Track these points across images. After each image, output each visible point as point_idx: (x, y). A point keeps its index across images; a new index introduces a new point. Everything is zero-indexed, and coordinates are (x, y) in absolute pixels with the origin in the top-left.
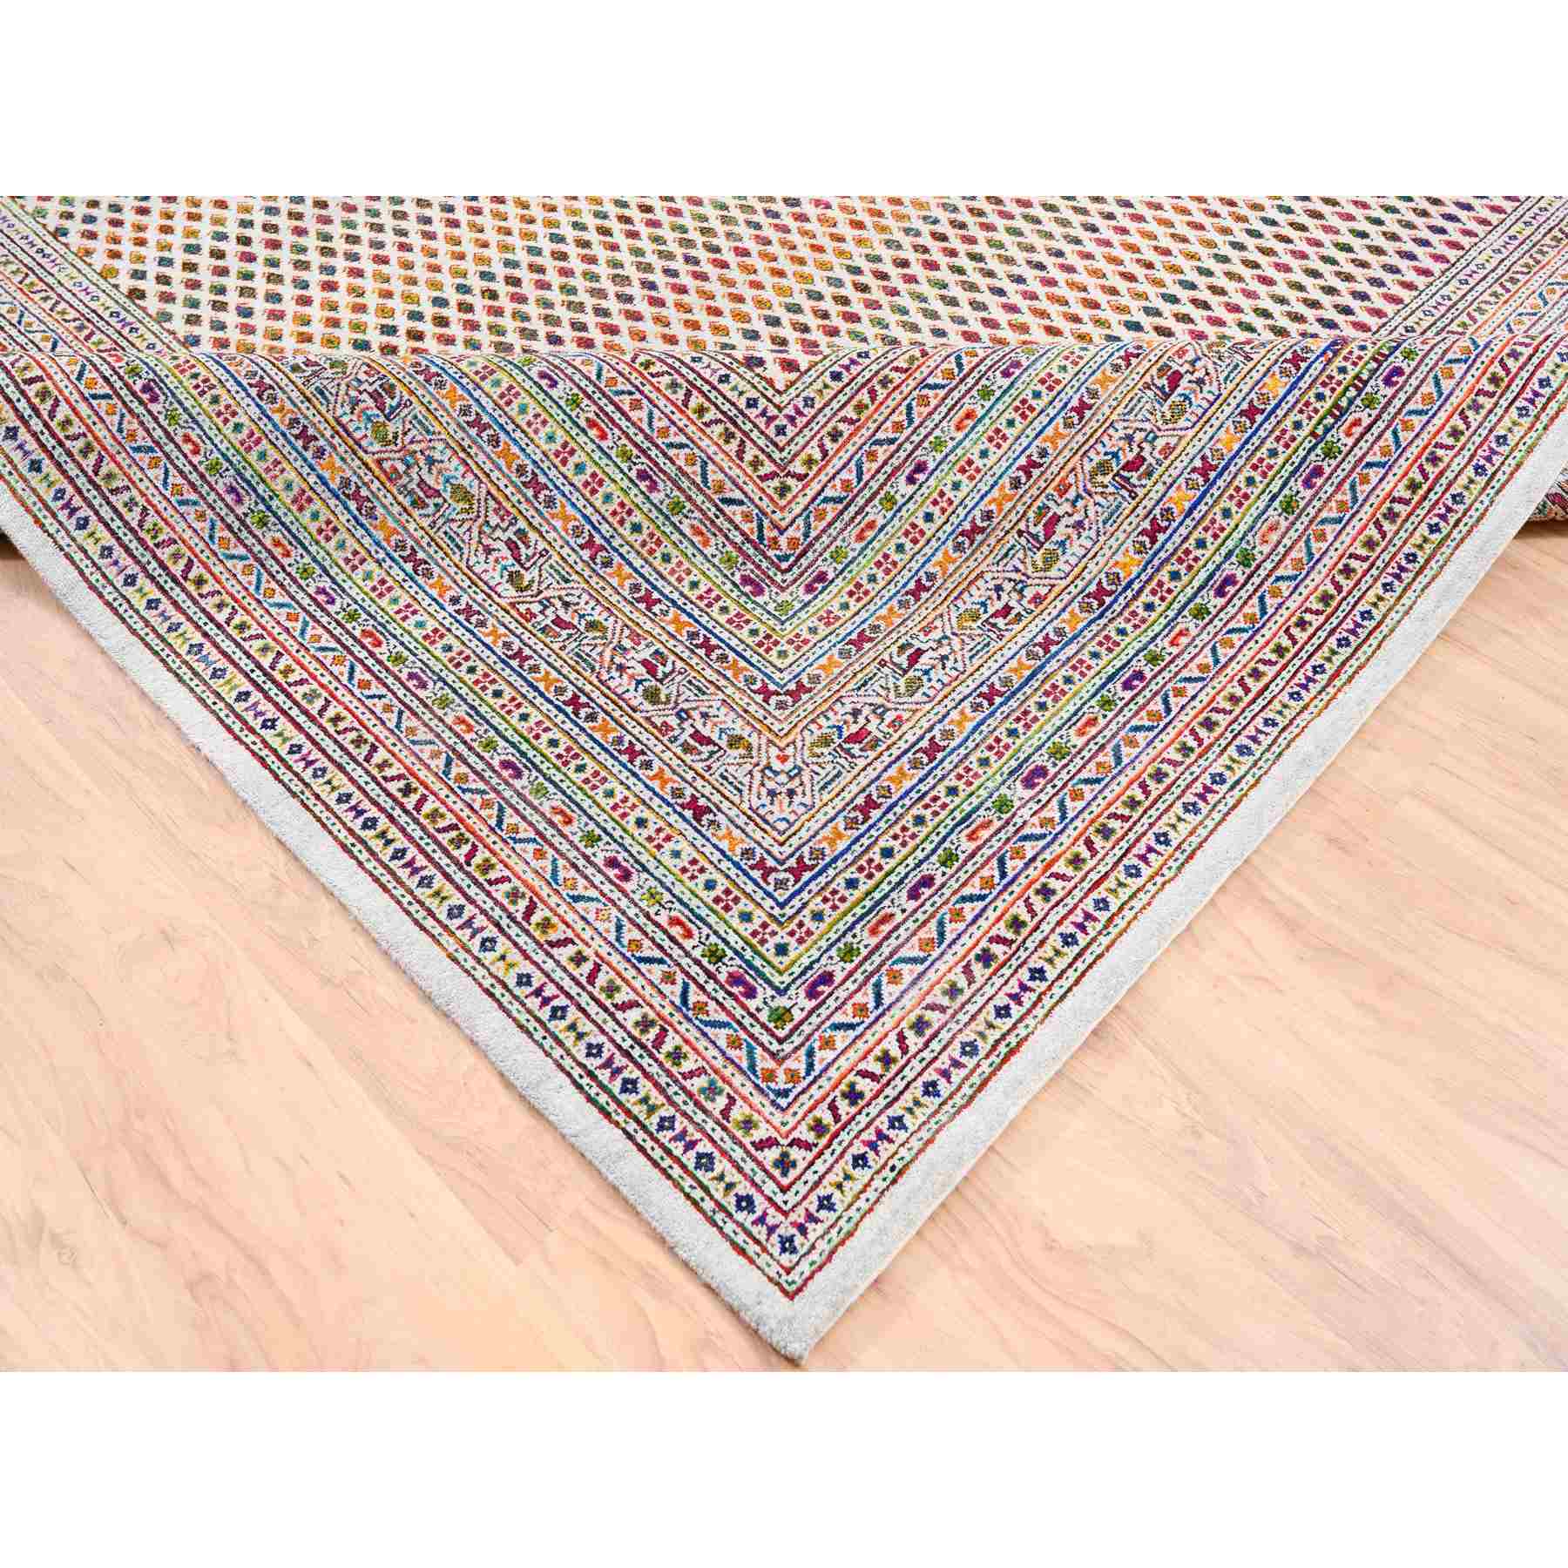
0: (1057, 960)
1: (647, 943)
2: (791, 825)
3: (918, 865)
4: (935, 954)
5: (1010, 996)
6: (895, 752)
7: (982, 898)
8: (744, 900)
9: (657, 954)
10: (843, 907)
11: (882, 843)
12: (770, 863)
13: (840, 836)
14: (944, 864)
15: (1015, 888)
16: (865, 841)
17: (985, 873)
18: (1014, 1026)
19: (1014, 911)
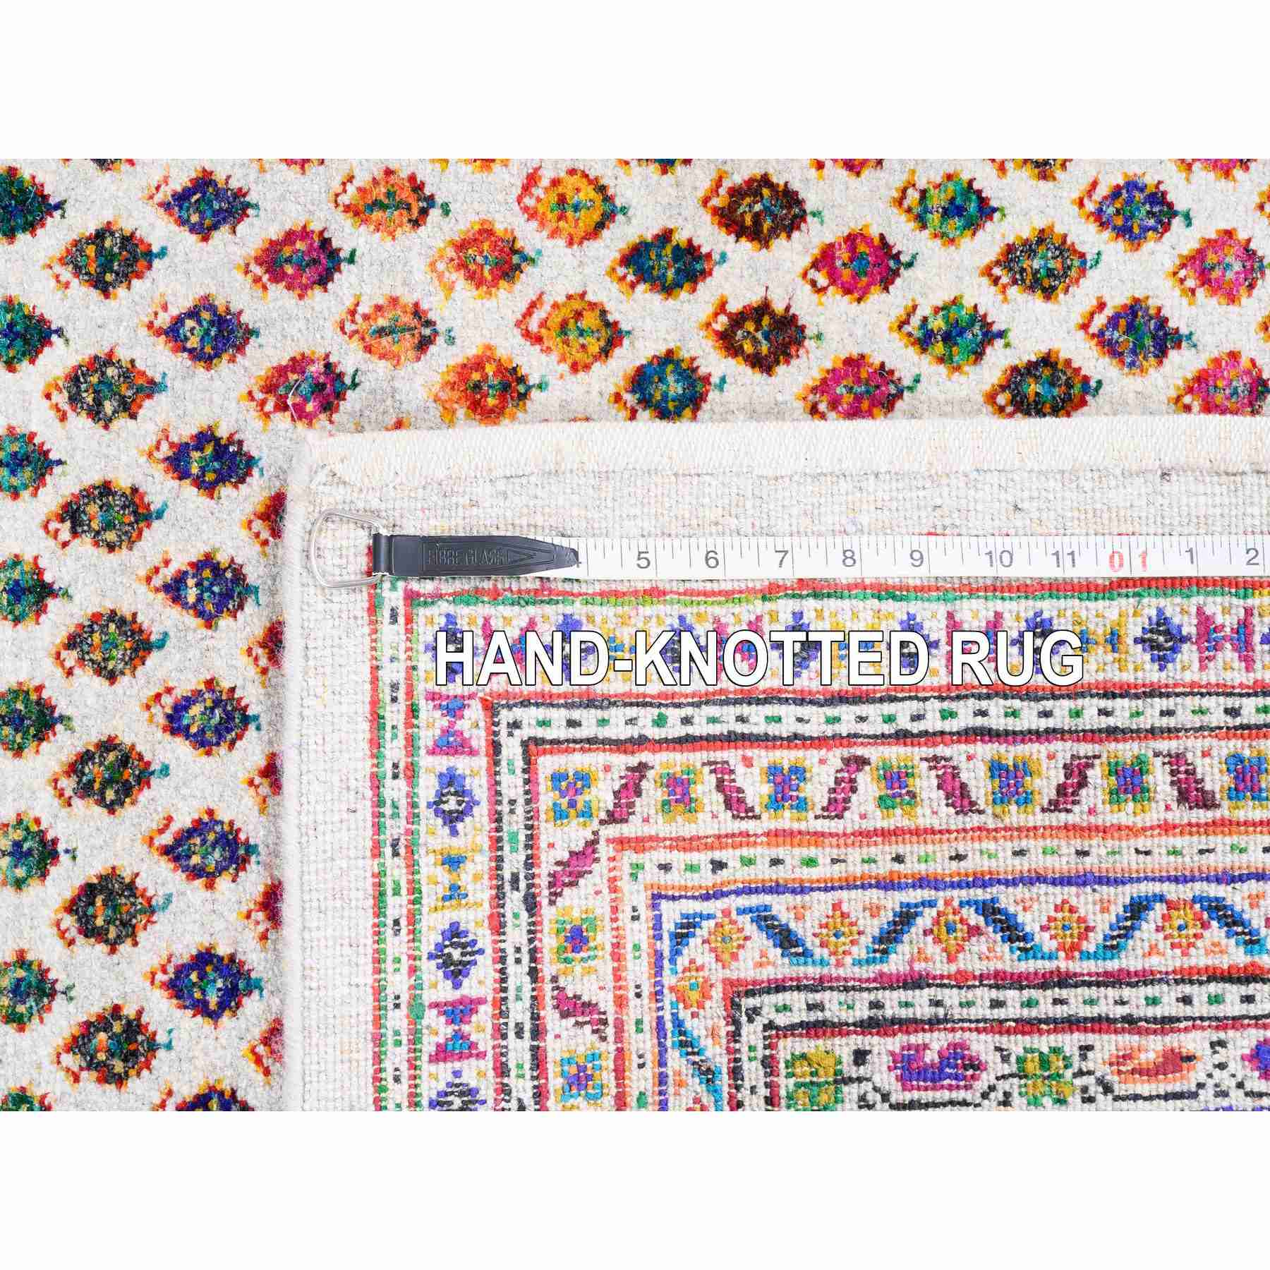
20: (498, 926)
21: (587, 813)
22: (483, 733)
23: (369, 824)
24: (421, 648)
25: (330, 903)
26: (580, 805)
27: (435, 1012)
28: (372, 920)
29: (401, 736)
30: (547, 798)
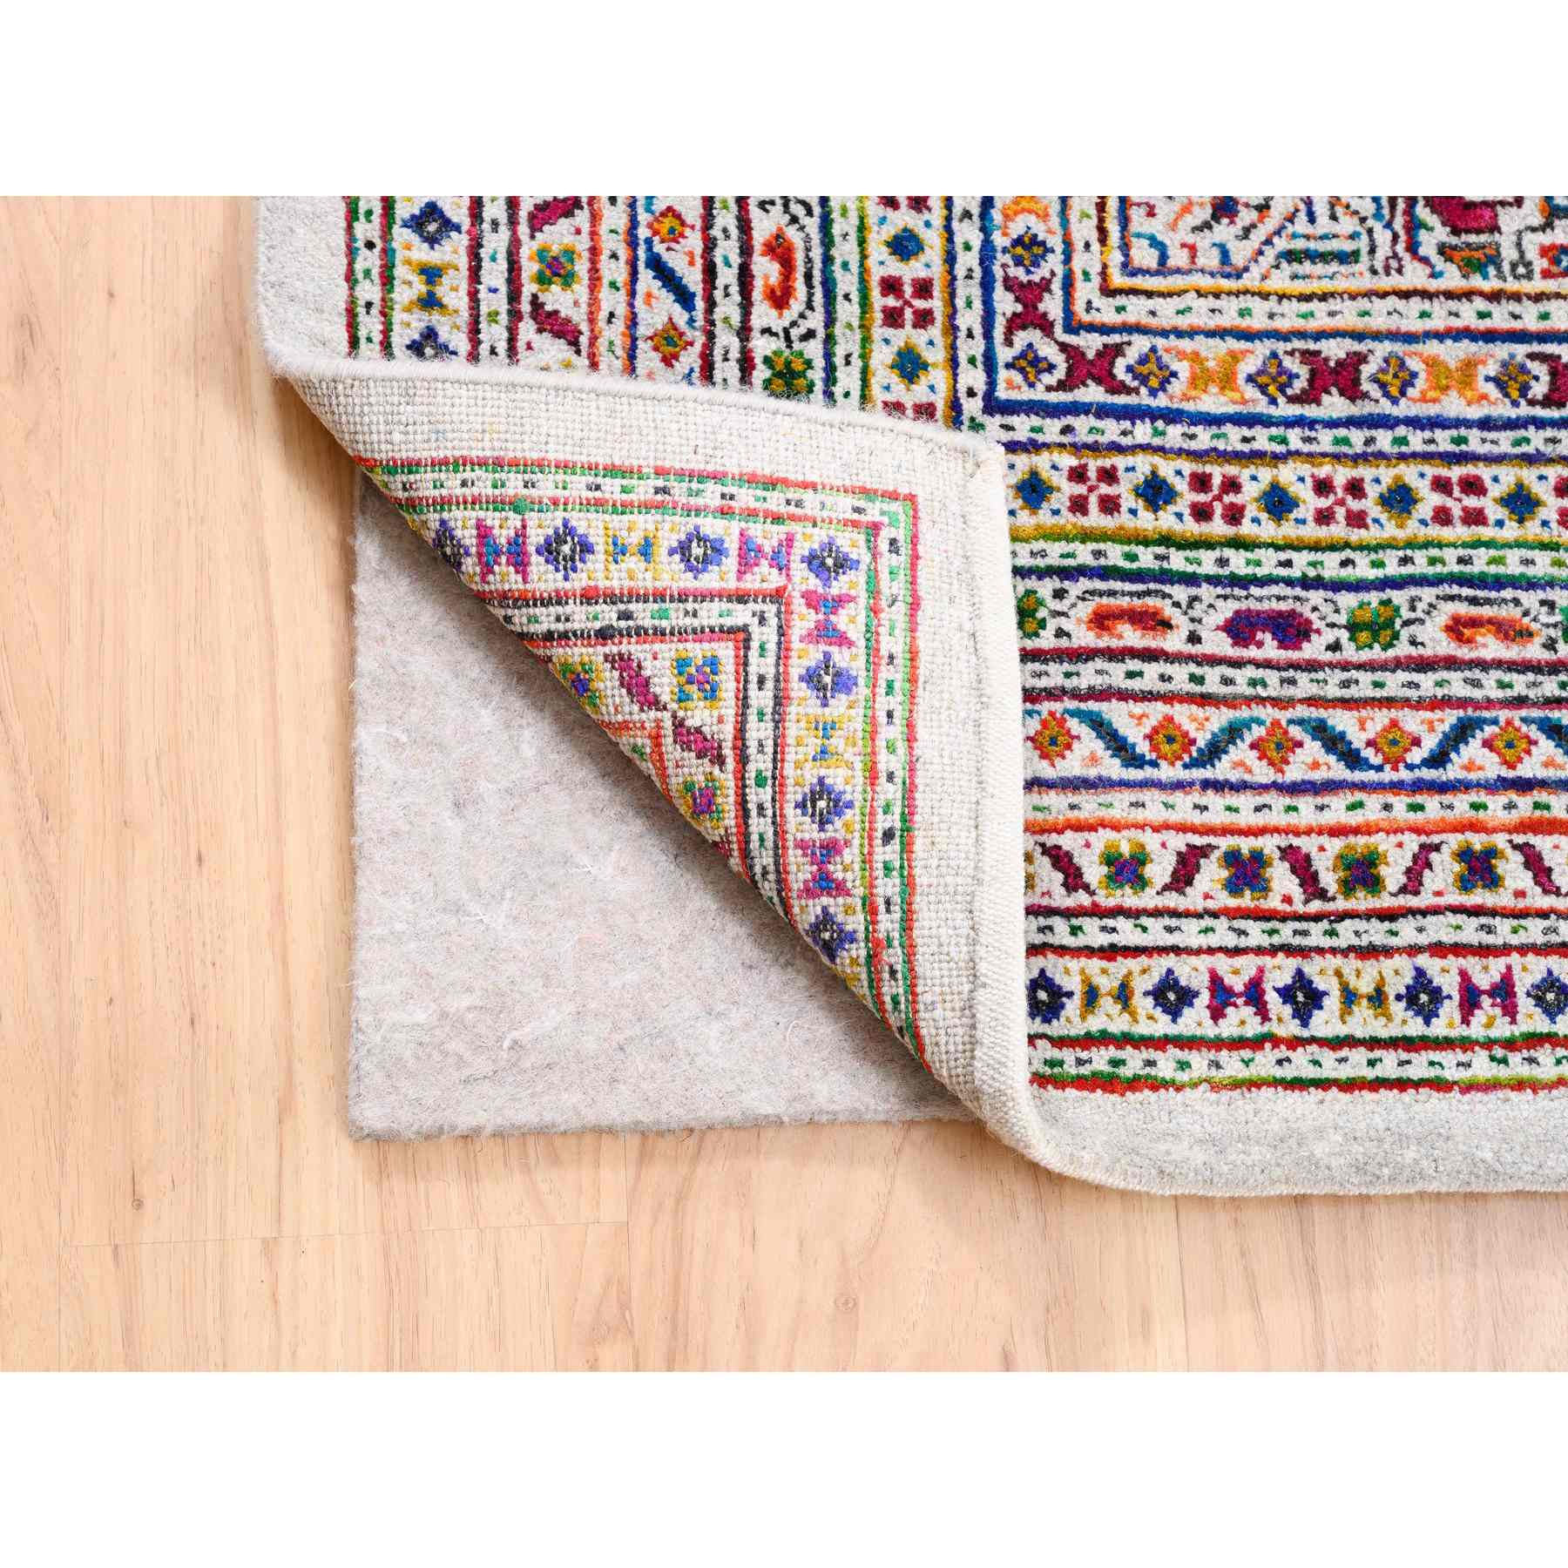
0: (1362, 1010)
1: (694, 241)
2: (1163, 269)
3: (1306, 583)
4: (1166, 772)
5: (1216, 982)
6: (1500, 318)
7: (1353, 759)
8: (935, 331)
9: (693, 279)
10: (1095, 519)
11: (1287, 474)
12: (1052, 305)
13: (1227, 381)
14: (1353, 628)
15: (1433, 806)
16: (1262, 439)
17: (1412, 722)
18: (1161, 1043)
19: (1383, 843)
20: (589, 597)
21: (683, 698)
22: (757, 586)
23: (685, 466)
24: (832, 533)
25: (618, 421)
26: (687, 688)
27: (519, 524)
28: (602, 461)
29: (758, 505)
30: (697, 651)
